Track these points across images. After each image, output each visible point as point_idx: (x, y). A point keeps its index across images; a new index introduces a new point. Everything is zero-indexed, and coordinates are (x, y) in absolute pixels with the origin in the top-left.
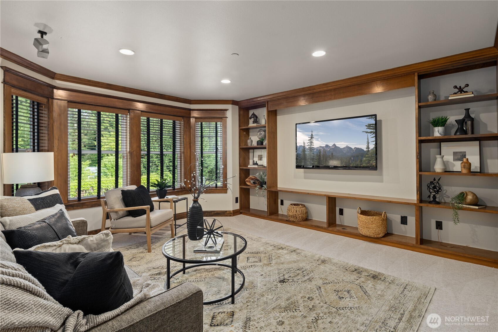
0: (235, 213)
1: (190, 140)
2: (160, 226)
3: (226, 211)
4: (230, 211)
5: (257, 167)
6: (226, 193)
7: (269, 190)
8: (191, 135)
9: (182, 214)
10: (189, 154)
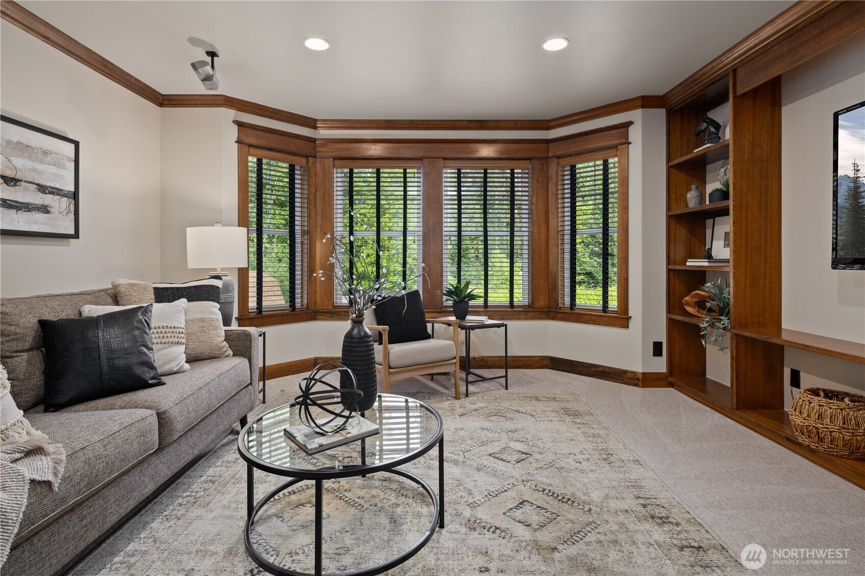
0: (647, 380)
1: (548, 205)
2: (413, 370)
3: (625, 372)
4: (634, 373)
5: (706, 264)
6: (627, 327)
7: (737, 332)
8: (550, 195)
9: (527, 359)
10: (543, 236)
